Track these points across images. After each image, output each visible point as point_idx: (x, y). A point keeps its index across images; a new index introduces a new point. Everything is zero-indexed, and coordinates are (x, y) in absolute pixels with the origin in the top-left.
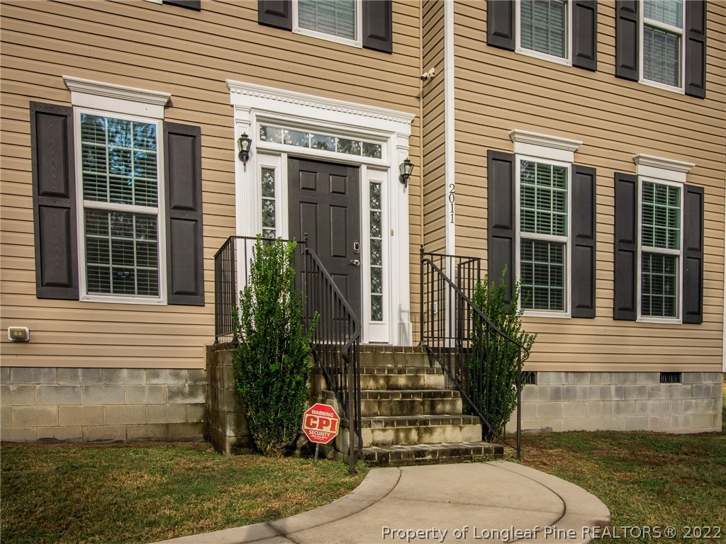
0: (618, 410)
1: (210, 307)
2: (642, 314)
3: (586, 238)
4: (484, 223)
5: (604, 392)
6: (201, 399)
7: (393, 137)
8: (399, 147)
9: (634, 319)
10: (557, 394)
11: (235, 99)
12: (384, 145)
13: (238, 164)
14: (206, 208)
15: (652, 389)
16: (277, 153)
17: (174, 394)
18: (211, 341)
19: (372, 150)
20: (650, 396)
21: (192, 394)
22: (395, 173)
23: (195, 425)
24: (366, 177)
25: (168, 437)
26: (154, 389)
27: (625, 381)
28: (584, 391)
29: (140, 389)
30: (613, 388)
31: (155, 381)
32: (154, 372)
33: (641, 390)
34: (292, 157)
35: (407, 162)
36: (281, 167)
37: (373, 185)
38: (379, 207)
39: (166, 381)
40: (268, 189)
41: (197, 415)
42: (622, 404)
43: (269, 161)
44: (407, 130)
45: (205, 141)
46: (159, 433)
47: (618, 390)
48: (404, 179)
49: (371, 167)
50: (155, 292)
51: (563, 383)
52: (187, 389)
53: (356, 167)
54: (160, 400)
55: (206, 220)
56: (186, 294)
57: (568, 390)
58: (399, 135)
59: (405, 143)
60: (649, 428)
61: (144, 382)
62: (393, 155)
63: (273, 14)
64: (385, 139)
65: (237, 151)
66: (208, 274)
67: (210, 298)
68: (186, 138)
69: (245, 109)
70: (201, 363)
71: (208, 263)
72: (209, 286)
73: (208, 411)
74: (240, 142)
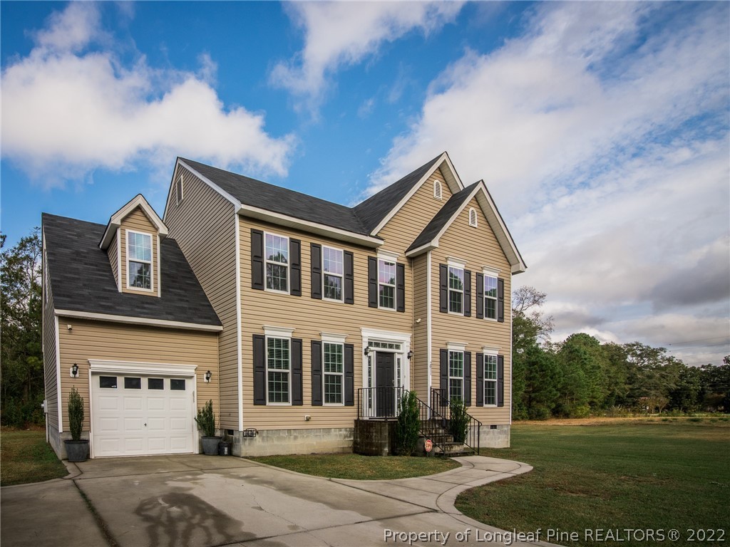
1: (356, 406)
2: (485, 403)
3: (468, 376)
4: (439, 374)
5: (473, 433)
6: (352, 439)
7: (404, 342)
8: (407, 346)
9: (482, 406)
11: (363, 334)
12: (401, 345)
13: (364, 356)
14: (355, 372)
16: (373, 351)
17: (345, 437)
18: (356, 418)
19: (398, 347)
21: (350, 437)
22: (406, 355)
23: (350, 447)
24: (397, 356)
25: (343, 452)
26: (340, 435)
27: (479, 429)
29: (337, 435)
31: (340, 433)
32: (340, 429)
33: (484, 432)
34: (377, 352)
35: (411, 351)
36: (374, 356)
37: (398, 360)
38: (400, 367)
39: (343, 432)
40: (370, 363)
41: (351, 444)
43: (371, 354)
44: (409, 339)
45: (355, 349)
46: (340, 451)
48: (409, 357)
49: (399, 353)
50: (340, 401)
52: (349, 435)
53: (393, 354)
54: (342, 439)
55: (355, 376)
56: (349, 402)
58: (408, 342)
59: (409, 344)
60: (487, 446)
61: (338, 433)
62: (406, 348)
63: (372, 304)
64: (402, 343)
65: (364, 352)
66: (356, 395)
67: (356, 403)
68: (350, 348)
69: (366, 337)
70: (353, 426)
71: (355, 391)
72: (356, 399)
73: (355, 443)
74: (365, 349)
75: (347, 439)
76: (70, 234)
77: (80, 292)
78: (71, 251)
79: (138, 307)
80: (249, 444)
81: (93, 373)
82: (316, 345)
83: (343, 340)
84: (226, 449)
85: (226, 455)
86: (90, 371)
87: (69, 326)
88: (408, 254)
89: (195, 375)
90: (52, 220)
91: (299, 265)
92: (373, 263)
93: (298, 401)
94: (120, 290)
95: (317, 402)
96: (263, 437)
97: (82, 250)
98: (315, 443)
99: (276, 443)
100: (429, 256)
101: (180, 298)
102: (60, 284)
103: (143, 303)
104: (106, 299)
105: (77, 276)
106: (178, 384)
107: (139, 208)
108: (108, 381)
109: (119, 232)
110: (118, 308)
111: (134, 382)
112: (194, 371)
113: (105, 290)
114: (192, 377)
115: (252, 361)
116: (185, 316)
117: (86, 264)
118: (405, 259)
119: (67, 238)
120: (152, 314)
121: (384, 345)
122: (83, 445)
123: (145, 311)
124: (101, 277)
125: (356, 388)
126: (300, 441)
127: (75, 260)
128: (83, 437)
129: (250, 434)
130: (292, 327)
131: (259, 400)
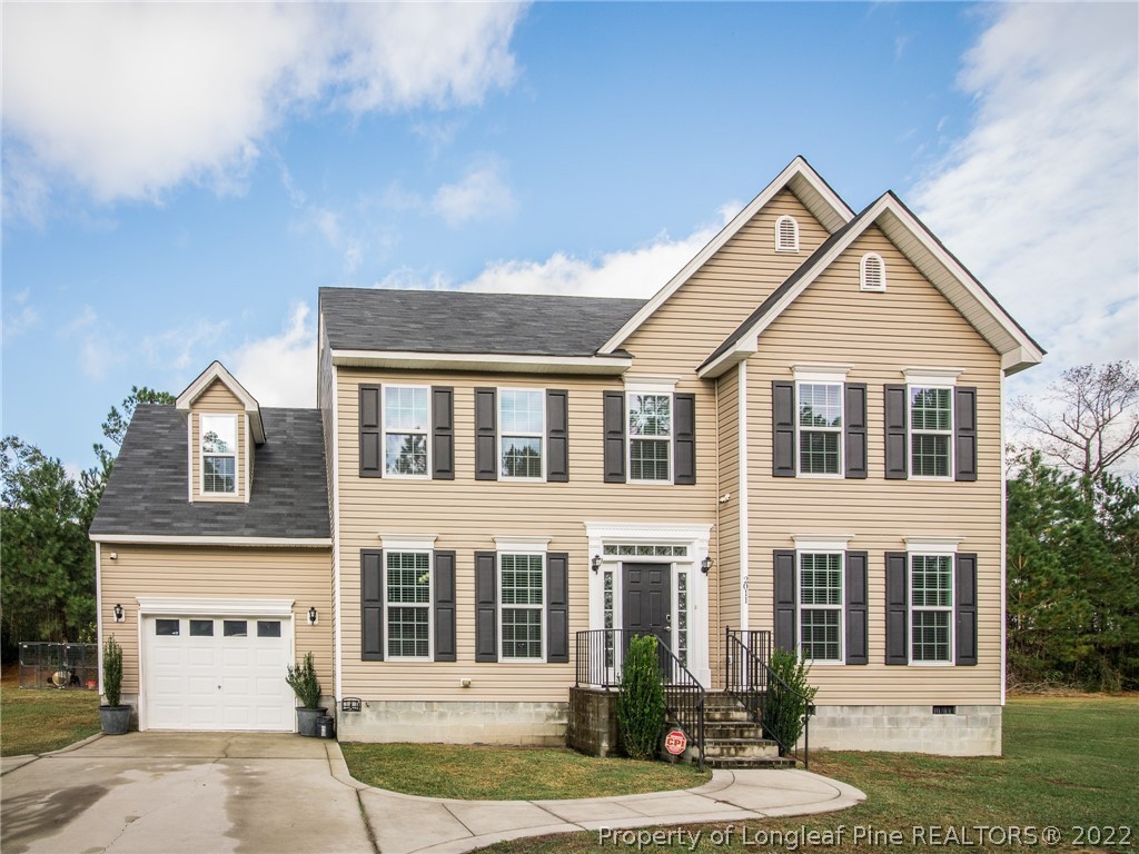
0: (891, 735)
1: (572, 663)
2: (914, 659)
3: (859, 603)
4: (771, 601)
5: (876, 721)
6: (565, 721)
7: (696, 541)
8: (701, 549)
9: (906, 664)
10: (833, 722)
11: (590, 533)
12: (689, 547)
13: (591, 572)
14: (571, 602)
15: (925, 719)
16: (615, 562)
17: (549, 717)
18: (573, 685)
19: (680, 551)
20: (923, 724)
21: (560, 718)
22: (699, 566)
23: (560, 737)
24: (675, 571)
25: (545, 745)
26: (538, 714)
27: (897, 713)
28: (859, 721)
29: (530, 714)
30: (885, 718)
31: (537, 710)
32: (538, 704)
33: (913, 720)
34: (624, 564)
35: (708, 559)
36: (617, 571)
37: (680, 575)
38: (685, 589)
39: (545, 709)
40: (608, 584)
41: (562, 731)
42: (895, 731)
43: (608, 568)
44: (707, 536)
45: (570, 560)
46: (539, 742)
47: (891, 720)
48: (705, 570)
49: (681, 563)
50: (538, 654)
51: (839, 714)
52: (557, 715)
53: (668, 565)
54: (541, 720)
55: (571, 609)
56: (559, 655)
57: (843, 719)
58: (702, 540)
59: (706, 545)
60: (922, 750)
61: (532, 710)
62: (697, 554)
63: (614, 475)
64: (690, 543)
65: (591, 565)
66: (572, 643)
67: (572, 657)
68: (559, 561)
69: (597, 538)
70: (566, 699)
71: (572, 637)
72: (572, 650)
73: (570, 729)
74: (594, 561)
75: (552, 722)
76: (160, 428)
77: (133, 508)
78: (150, 451)
79: (206, 521)
80: (353, 723)
81: (145, 616)
82: (485, 560)
83: (544, 547)
84: (324, 729)
85: (324, 738)
86: (140, 613)
87: (114, 555)
88: (702, 373)
89: (293, 615)
90: (146, 412)
91: (450, 427)
92: (614, 403)
93: (447, 653)
94: (191, 500)
95: (485, 654)
96: (379, 713)
97: (166, 448)
98: (482, 726)
99: (402, 722)
100: (743, 369)
101: (279, 500)
102: (111, 500)
103: (217, 514)
104: (165, 513)
105: (140, 486)
106: (270, 628)
107: (217, 381)
108: (167, 626)
109: (190, 417)
110: (175, 525)
111: (204, 627)
112: (290, 608)
113: (170, 501)
114: (289, 618)
115: (359, 592)
116: (276, 527)
117: (162, 467)
118: (700, 384)
119: (154, 433)
120: (221, 530)
121: (645, 550)
122: (118, 713)
123: (213, 525)
124: (175, 483)
125: (572, 630)
126: (450, 722)
127: (150, 463)
128: (123, 701)
129: (354, 707)
130: (434, 532)
131: (371, 652)
